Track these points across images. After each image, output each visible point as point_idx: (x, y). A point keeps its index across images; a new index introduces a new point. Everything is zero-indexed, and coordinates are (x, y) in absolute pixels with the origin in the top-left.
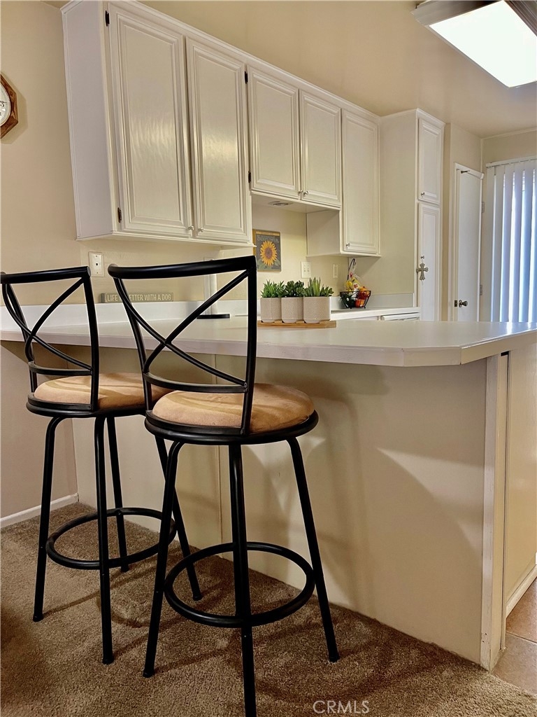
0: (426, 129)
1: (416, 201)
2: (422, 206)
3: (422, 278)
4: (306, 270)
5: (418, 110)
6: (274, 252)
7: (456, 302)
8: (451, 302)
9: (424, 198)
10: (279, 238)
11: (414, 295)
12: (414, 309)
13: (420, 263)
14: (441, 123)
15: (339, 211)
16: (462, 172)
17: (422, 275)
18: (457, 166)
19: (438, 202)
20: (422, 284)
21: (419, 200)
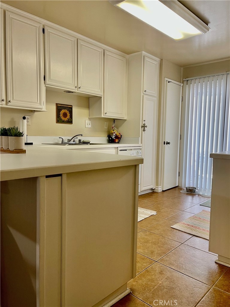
0: (147, 61)
1: (142, 94)
2: (145, 96)
3: (144, 130)
4: (88, 124)
5: (143, 52)
6: (68, 115)
7: (164, 142)
8: (161, 142)
9: (146, 93)
10: (72, 108)
11: (140, 138)
12: (140, 144)
13: (143, 123)
14: (158, 59)
15: (101, 97)
16: (169, 82)
17: (144, 129)
18: (166, 79)
19: (156, 95)
20: (145, 133)
21: (144, 94)
